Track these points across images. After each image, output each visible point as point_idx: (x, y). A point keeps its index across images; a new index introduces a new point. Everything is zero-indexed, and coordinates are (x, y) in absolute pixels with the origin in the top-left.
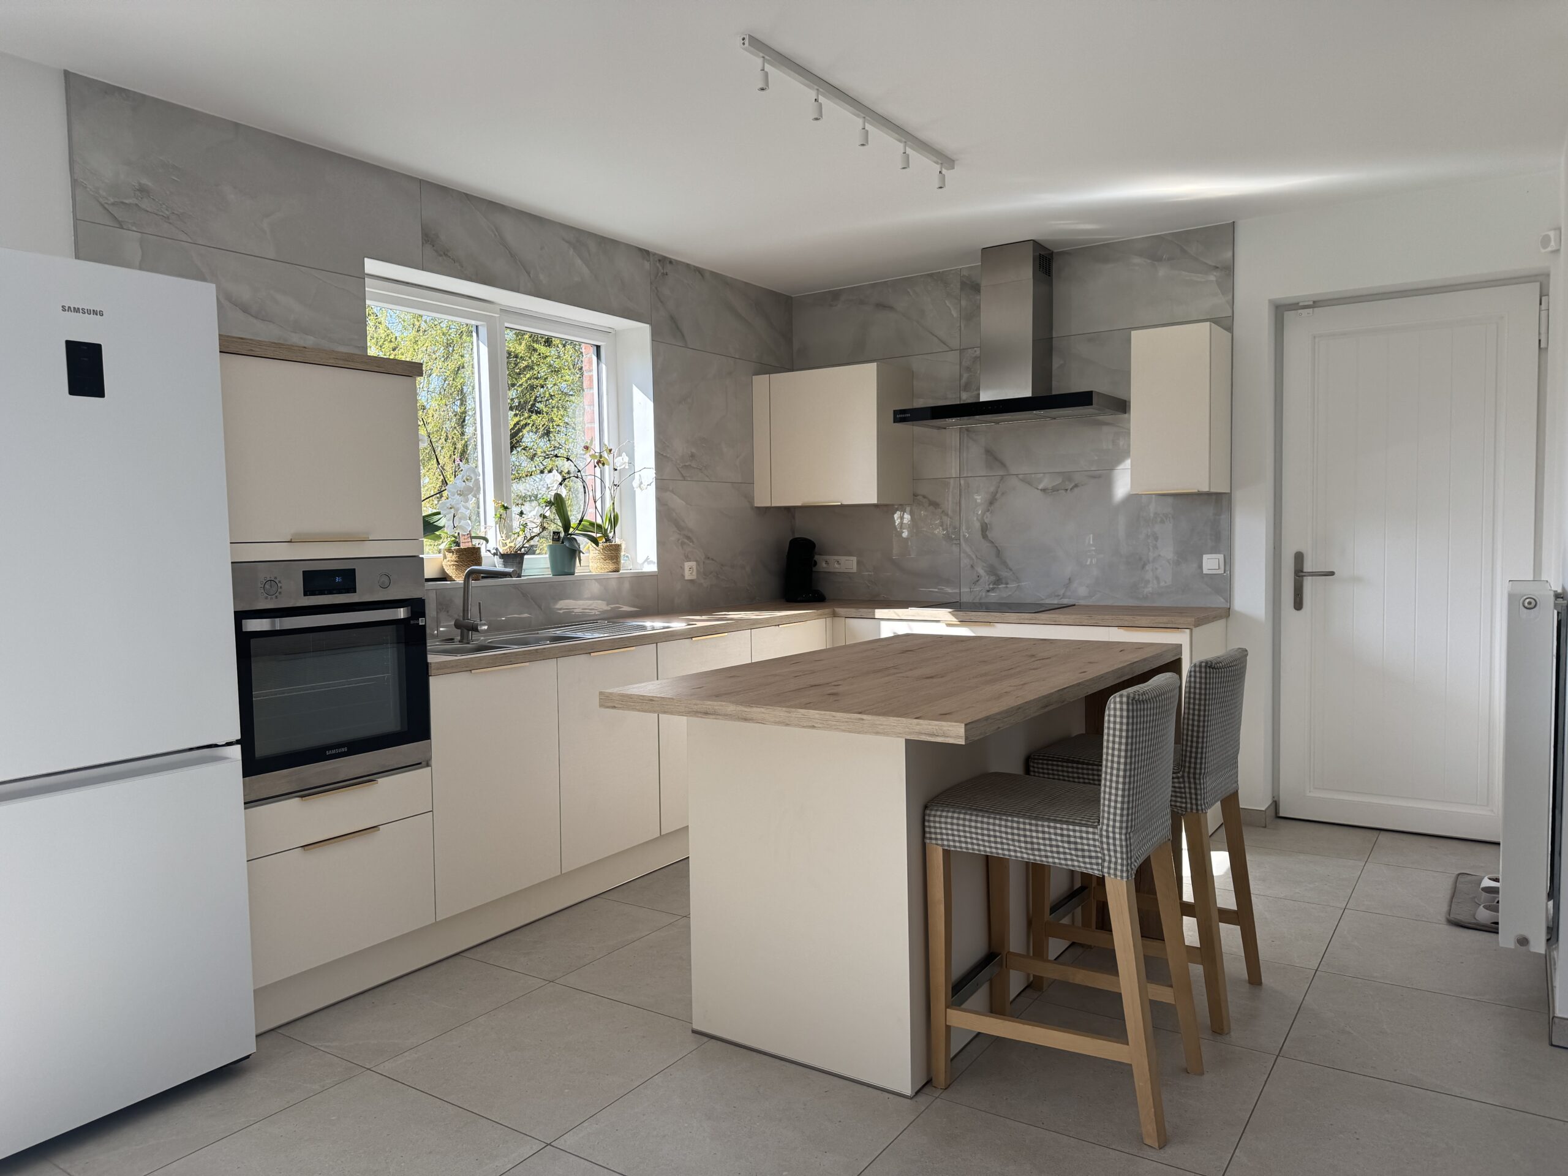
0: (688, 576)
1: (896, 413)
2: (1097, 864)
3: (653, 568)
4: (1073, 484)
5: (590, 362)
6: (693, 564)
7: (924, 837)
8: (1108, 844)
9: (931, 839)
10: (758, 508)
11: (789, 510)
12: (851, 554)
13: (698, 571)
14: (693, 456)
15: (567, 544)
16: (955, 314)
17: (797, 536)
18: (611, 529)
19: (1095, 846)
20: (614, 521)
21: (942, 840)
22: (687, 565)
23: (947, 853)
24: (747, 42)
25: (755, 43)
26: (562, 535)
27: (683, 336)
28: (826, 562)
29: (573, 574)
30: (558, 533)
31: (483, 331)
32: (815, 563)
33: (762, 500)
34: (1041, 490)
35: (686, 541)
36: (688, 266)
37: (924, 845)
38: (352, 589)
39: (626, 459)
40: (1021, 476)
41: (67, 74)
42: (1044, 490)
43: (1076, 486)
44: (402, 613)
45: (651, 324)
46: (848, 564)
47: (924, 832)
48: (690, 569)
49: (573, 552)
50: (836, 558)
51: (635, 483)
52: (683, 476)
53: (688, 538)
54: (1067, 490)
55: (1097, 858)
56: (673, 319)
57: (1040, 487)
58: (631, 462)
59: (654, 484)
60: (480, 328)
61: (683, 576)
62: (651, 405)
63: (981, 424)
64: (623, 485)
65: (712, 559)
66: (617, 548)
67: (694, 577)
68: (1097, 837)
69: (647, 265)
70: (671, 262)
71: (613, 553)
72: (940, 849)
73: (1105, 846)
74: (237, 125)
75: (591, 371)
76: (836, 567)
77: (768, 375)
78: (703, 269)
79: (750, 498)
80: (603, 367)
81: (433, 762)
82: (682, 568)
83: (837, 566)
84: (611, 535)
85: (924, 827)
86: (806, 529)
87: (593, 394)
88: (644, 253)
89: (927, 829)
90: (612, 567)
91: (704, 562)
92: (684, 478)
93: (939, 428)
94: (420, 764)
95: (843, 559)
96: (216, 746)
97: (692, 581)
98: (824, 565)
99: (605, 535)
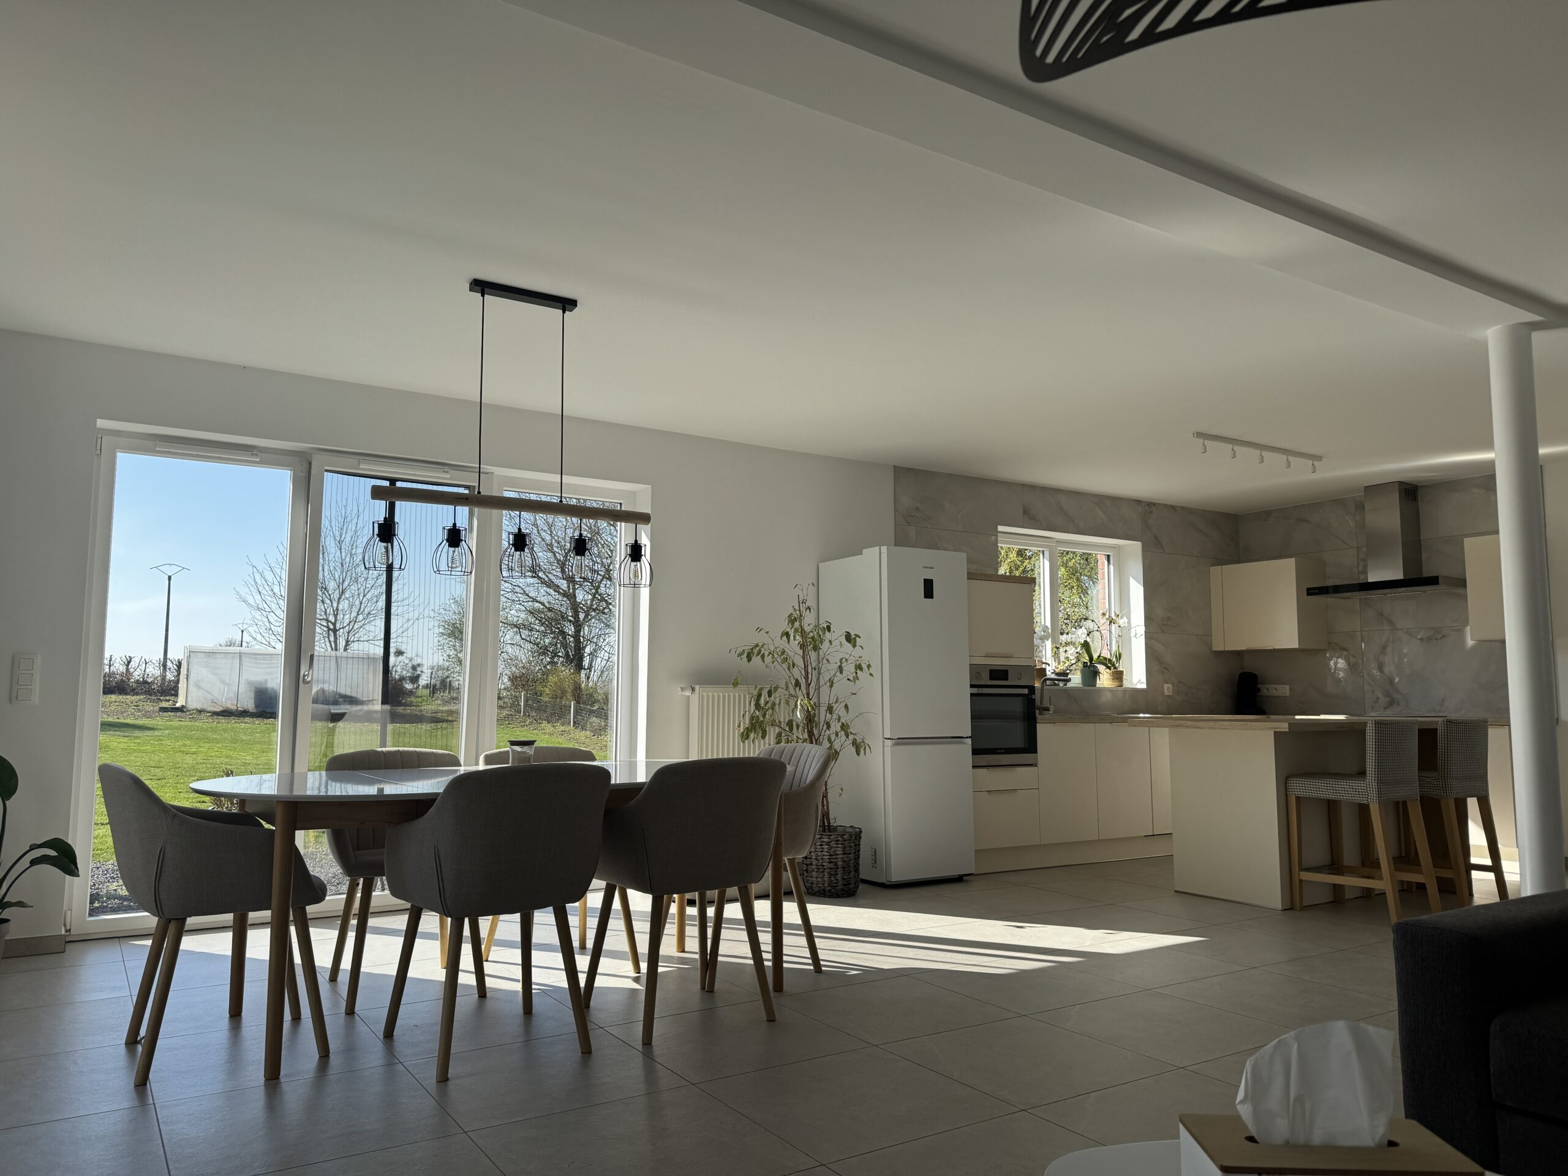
0: (1166, 693)
1: (1308, 589)
2: (1365, 798)
3: (1144, 686)
4: (1441, 636)
5: (1103, 564)
6: (1170, 686)
7: (1286, 791)
8: (1370, 788)
9: (1289, 791)
10: (1216, 652)
11: (1239, 654)
12: (1286, 684)
13: (1173, 690)
14: (1169, 618)
15: (1091, 668)
16: (1352, 524)
17: (1245, 671)
18: (1117, 661)
19: (1364, 789)
20: (1119, 657)
21: (1295, 791)
22: (1166, 686)
23: (1298, 799)
24: (1195, 435)
25: (1200, 435)
26: (1089, 664)
27: (1162, 546)
28: (1267, 689)
29: (1095, 686)
30: (1087, 663)
31: (1047, 554)
32: (1259, 690)
33: (1218, 647)
34: (1420, 639)
35: (1164, 670)
36: (1165, 506)
37: (1287, 794)
38: (1006, 679)
39: (1126, 620)
40: (1404, 630)
41: (894, 466)
42: (1421, 640)
43: (1443, 636)
44: (1026, 691)
45: (1142, 542)
46: (1284, 690)
47: (1286, 789)
48: (1168, 689)
49: (1096, 673)
50: (1275, 686)
51: (1132, 634)
52: (1163, 631)
53: (1166, 669)
54: (1437, 639)
55: (1365, 795)
56: (1156, 537)
57: (1419, 637)
58: (1129, 623)
59: (1144, 635)
60: (1045, 552)
61: (1163, 693)
62: (1142, 589)
63: (1374, 595)
64: (1124, 636)
65: (1183, 683)
66: (1122, 672)
67: (1171, 694)
68: (1365, 785)
69: (1140, 508)
70: (1154, 504)
71: (1118, 676)
72: (1294, 797)
73: (1368, 789)
74: (950, 475)
75: (1104, 569)
76: (1274, 693)
77: (1220, 567)
78: (1174, 506)
79: (1210, 645)
80: (1112, 567)
81: (1039, 765)
82: (1163, 687)
83: (1275, 691)
84: (1117, 665)
85: (1286, 786)
86: (1250, 666)
87: (1105, 583)
88: (1138, 502)
89: (1288, 787)
90: (1117, 683)
91: (1177, 685)
92: (1163, 632)
93: (1344, 598)
94: (1032, 764)
95: (1279, 687)
96: (963, 738)
97: (1169, 696)
98: (1266, 691)
99: (1113, 665)
